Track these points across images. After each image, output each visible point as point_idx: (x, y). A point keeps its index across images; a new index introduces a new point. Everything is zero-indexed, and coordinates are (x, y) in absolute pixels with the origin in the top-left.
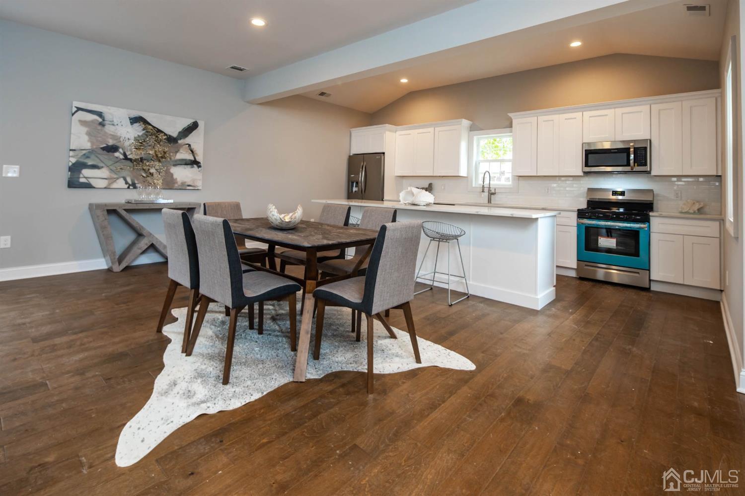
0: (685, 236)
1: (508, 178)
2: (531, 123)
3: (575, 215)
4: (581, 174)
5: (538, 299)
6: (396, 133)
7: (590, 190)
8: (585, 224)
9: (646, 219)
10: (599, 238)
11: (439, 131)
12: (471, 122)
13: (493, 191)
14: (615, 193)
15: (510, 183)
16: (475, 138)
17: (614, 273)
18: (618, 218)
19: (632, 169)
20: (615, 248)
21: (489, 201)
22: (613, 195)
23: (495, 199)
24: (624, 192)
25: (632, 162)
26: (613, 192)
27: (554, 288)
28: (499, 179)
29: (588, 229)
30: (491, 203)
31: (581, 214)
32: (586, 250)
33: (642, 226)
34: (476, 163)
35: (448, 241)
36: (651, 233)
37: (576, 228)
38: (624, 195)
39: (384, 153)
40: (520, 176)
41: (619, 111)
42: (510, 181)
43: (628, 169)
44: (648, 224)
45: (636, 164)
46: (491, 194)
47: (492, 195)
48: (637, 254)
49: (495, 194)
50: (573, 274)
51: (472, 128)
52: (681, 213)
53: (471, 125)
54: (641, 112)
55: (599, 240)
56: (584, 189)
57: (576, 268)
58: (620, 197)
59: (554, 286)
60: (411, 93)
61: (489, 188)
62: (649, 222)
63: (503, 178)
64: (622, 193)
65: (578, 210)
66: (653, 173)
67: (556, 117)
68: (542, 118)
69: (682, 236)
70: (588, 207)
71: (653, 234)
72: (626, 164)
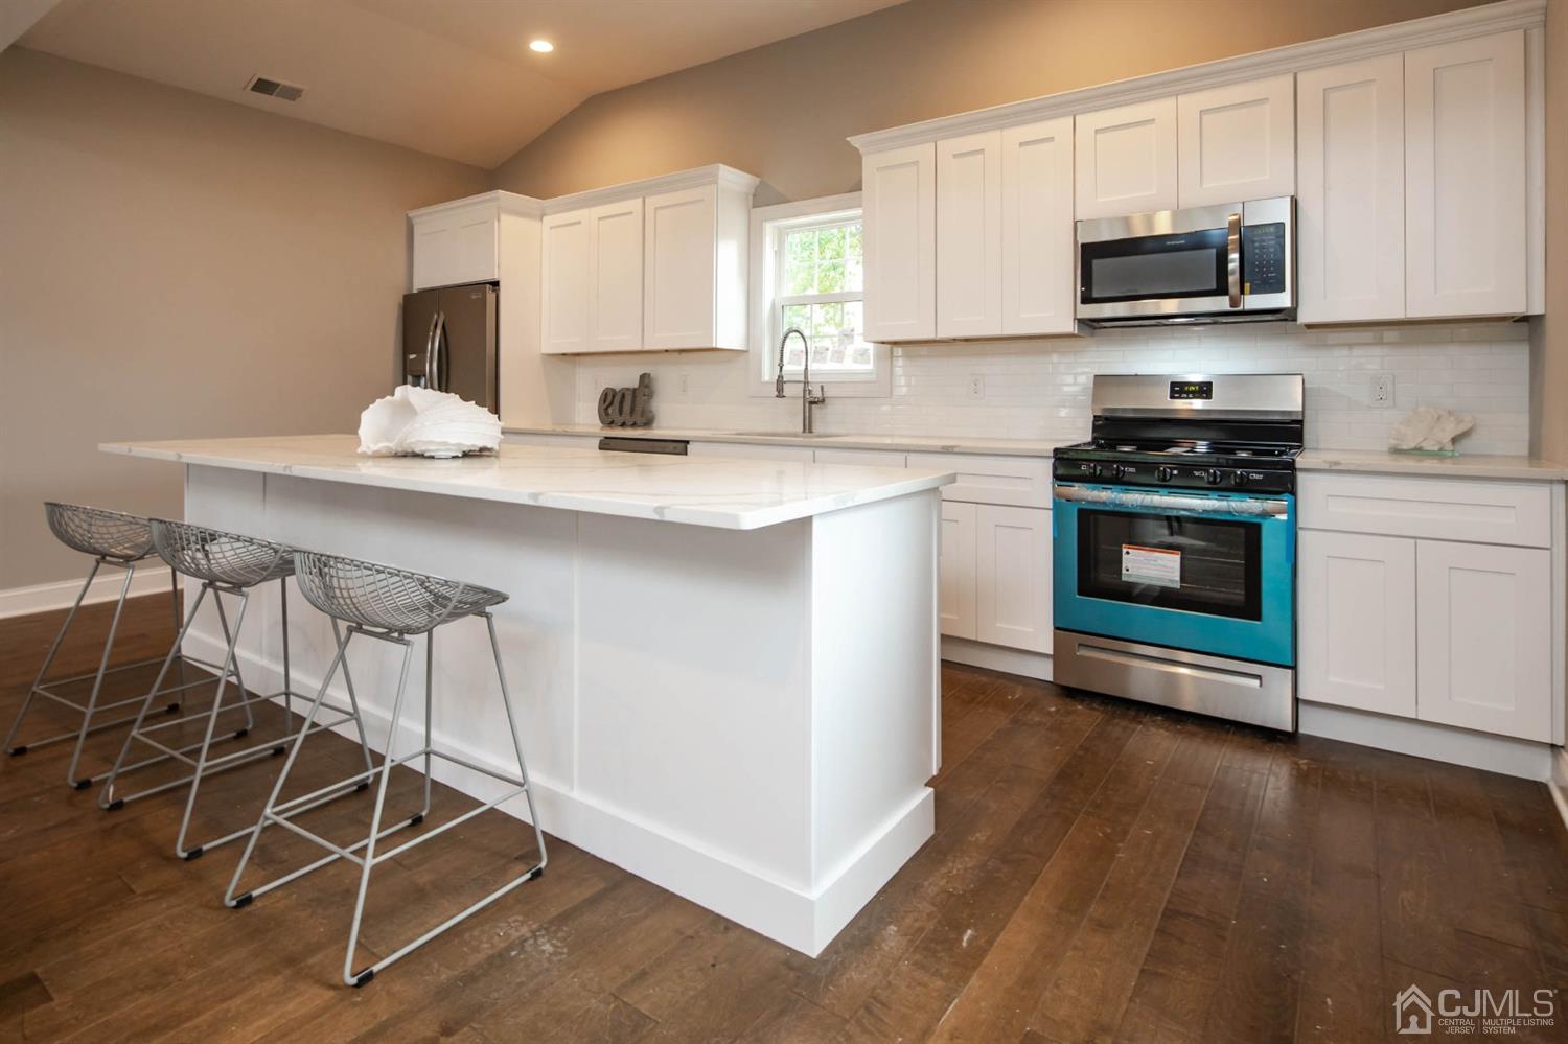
0: (1419, 541)
1: (864, 353)
2: (916, 163)
3: (1046, 468)
4: (1069, 327)
5: (810, 904)
6: (542, 220)
7: (1101, 381)
8: (1078, 501)
9: (1282, 482)
10: (1124, 550)
11: (656, 209)
12: (757, 180)
13: (817, 393)
14: (1179, 389)
15: (870, 366)
16: (769, 229)
17: (1183, 675)
18: (1186, 477)
19: (1234, 303)
20: (1177, 586)
21: (808, 427)
22: (1172, 397)
23: (824, 419)
24: (1209, 384)
25: (1233, 279)
26: (1173, 385)
27: (931, 790)
28: (839, 356)
29: (1089, 519)
30: (810, 431)
31: (1067, 465)
32: (1079, 594)
33: (1270, 504)
34: (773, 305)
35: (406, 637)
36: (1300, 533)
37: (1051, 513)
38: (1209, 396)
39: (495, 284)
40: (896, 343)
41: (1192, 103)
42: (869, 363)
43: (1221, 303)
44: (1291, 497)
45: (1247, 286)
46: (813, 403)
47: (814, 406)
48: (1250, 608)
49: (823, 401)
50: (1044, 671)
51: (762, 198)
52: (1397, 451)
53: (756, 188)
54: (1264, 101)
55: (1124, 556)
56: (1086, 380)
57: (1052, 653)
58: (1198, 404)
59: (928, 784)
60: (593, 97)
61: (806, 383)
62: (1293, 492)
63: (850, 350)
64: (1204, 390)
65: (1056, 451)
66: (1305, 316)
67: (988, 140)
68: (949, 146)
69: (1413, 541)
70: (1095, 441)
71: (1307, 533)
72: (1213, 286)
